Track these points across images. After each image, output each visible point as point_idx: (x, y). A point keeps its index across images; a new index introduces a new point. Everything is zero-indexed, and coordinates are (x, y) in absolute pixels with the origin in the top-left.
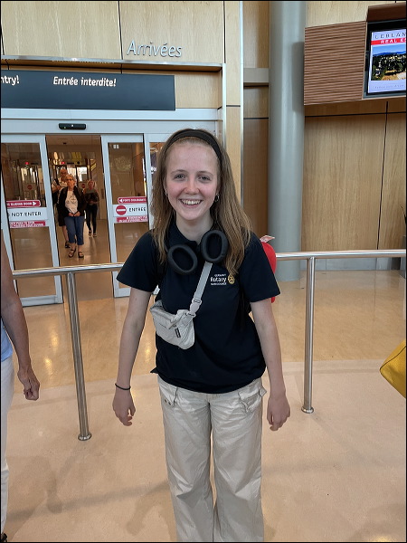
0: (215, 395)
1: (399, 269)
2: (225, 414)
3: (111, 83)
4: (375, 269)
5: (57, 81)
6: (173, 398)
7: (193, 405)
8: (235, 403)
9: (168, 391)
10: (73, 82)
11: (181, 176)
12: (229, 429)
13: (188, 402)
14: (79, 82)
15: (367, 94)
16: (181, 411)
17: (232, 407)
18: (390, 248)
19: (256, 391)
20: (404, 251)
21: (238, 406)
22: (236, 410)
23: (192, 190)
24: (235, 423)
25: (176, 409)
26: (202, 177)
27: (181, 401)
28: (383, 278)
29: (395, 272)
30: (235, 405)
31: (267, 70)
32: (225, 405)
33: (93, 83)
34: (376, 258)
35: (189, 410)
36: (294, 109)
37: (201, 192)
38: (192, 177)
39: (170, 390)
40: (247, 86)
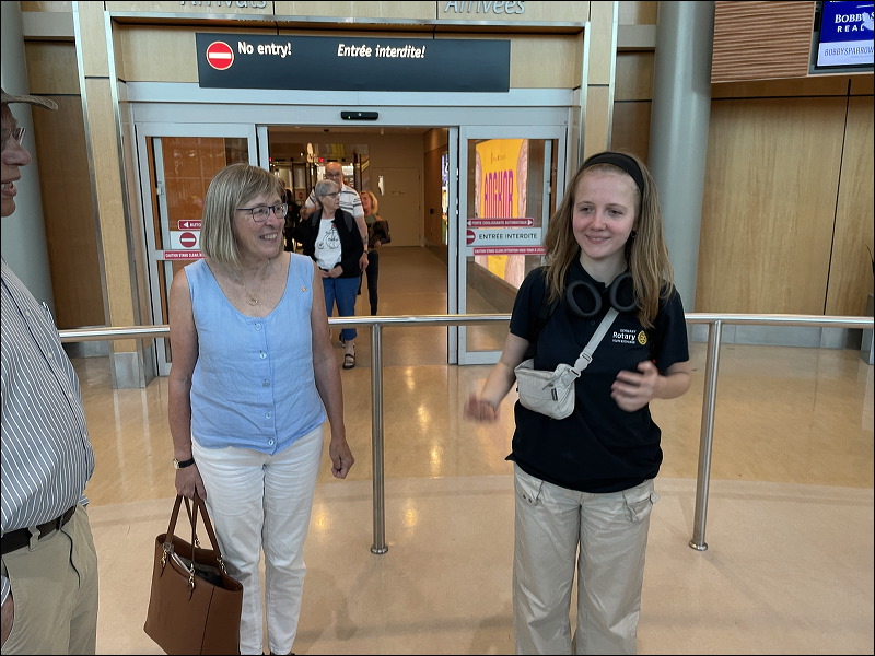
0: (592, 495)
1: (859, 348)
2: (603, 521)
3: (417, 53)
4: (818, 346)
5: (343, 50)
6: (536, 494)
7: (560, 505)
8: (618, 508)
9: (530, 484)
10: (365, 52)
11: (588, 209)
12: (608, 541)
13: (555, 501)
14: (374, 52)
15: (817, 67)
16: (545, 510)
17: (613, 512)
18: (845, 314)
19: (646, 496)
20: (869, 321)
21: (622, 512)
22: (618, 517)
23: (598, 225)
24: (615, 534)
25: (539, 507)
26: (613, 211)
27: (547, 499)
28: (831, 361)
29: (853, 353)
30: (617, 510)
31: (653, 27)
32: (604, 509)
33: (393, 53)
34: (820, 327)
35: (556, 511)
36: (695, 88)
37: (608, 228)
38: (600, 211)
39: (532, 485)
40: (621, 52)
